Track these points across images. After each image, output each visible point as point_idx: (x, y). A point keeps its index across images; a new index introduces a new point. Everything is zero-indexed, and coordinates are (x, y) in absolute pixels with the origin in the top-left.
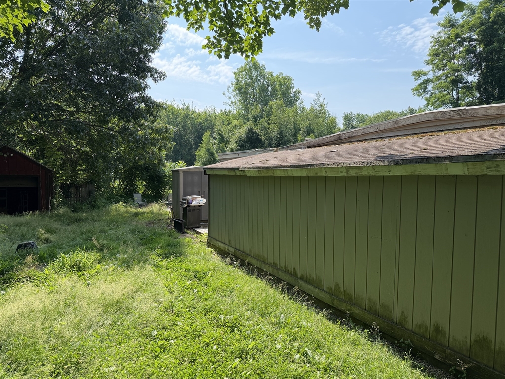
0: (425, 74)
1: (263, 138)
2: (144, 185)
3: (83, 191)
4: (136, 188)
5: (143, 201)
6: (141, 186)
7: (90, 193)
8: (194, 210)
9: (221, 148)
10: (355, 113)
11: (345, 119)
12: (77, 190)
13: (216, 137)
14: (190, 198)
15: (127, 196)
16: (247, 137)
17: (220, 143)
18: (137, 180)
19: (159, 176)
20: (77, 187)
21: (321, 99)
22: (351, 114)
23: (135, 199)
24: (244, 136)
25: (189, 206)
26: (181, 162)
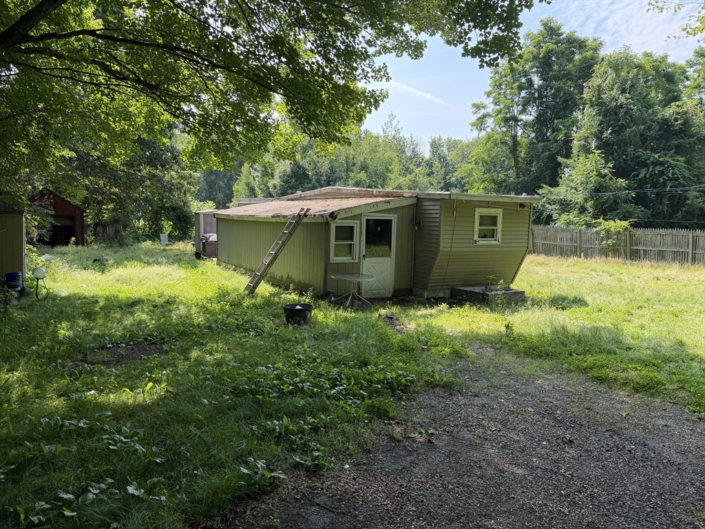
0: (484, 107)
1: (310, 174)
2: (171, 225)
3: (110, 230)
4: (162, 228)
5: (169, 241)
6: (167, 226)
7: (117, 232)
8: (211, 245)
9: (265, 183)
10: (444, 137)
11: (432, 145)
12: (104, 230)
13: (259, 169)
14: (208, 235)
15: (154, 235)
16: (292, 172)
17: (263, 176)
18: (162, 220)
19: (186, 216)
20: (104, 226)
21: (394, 123)
22: (440, 139)
23: (162, 238)
24: (289, 170)
25: (207, 241)
26: (209, 202)
